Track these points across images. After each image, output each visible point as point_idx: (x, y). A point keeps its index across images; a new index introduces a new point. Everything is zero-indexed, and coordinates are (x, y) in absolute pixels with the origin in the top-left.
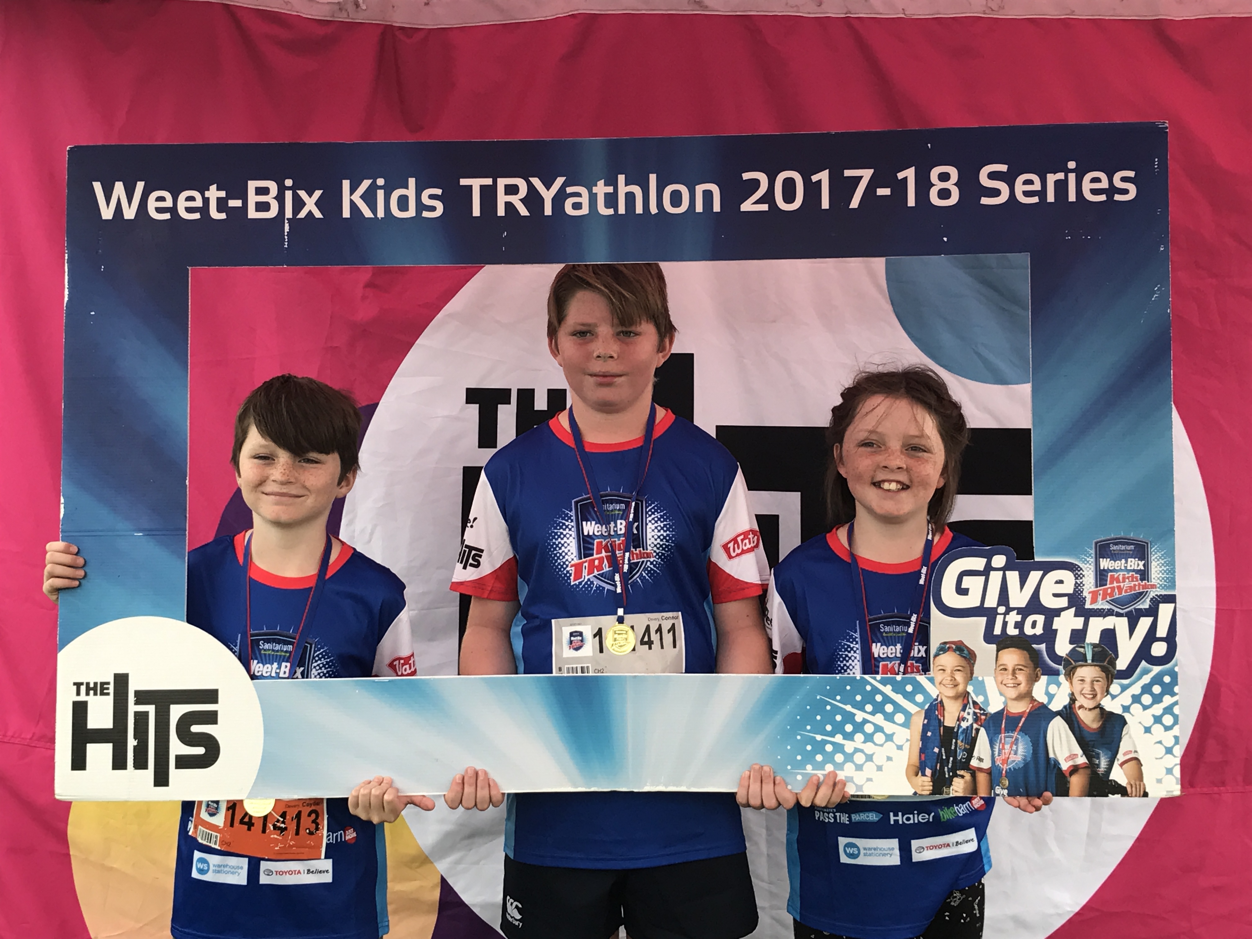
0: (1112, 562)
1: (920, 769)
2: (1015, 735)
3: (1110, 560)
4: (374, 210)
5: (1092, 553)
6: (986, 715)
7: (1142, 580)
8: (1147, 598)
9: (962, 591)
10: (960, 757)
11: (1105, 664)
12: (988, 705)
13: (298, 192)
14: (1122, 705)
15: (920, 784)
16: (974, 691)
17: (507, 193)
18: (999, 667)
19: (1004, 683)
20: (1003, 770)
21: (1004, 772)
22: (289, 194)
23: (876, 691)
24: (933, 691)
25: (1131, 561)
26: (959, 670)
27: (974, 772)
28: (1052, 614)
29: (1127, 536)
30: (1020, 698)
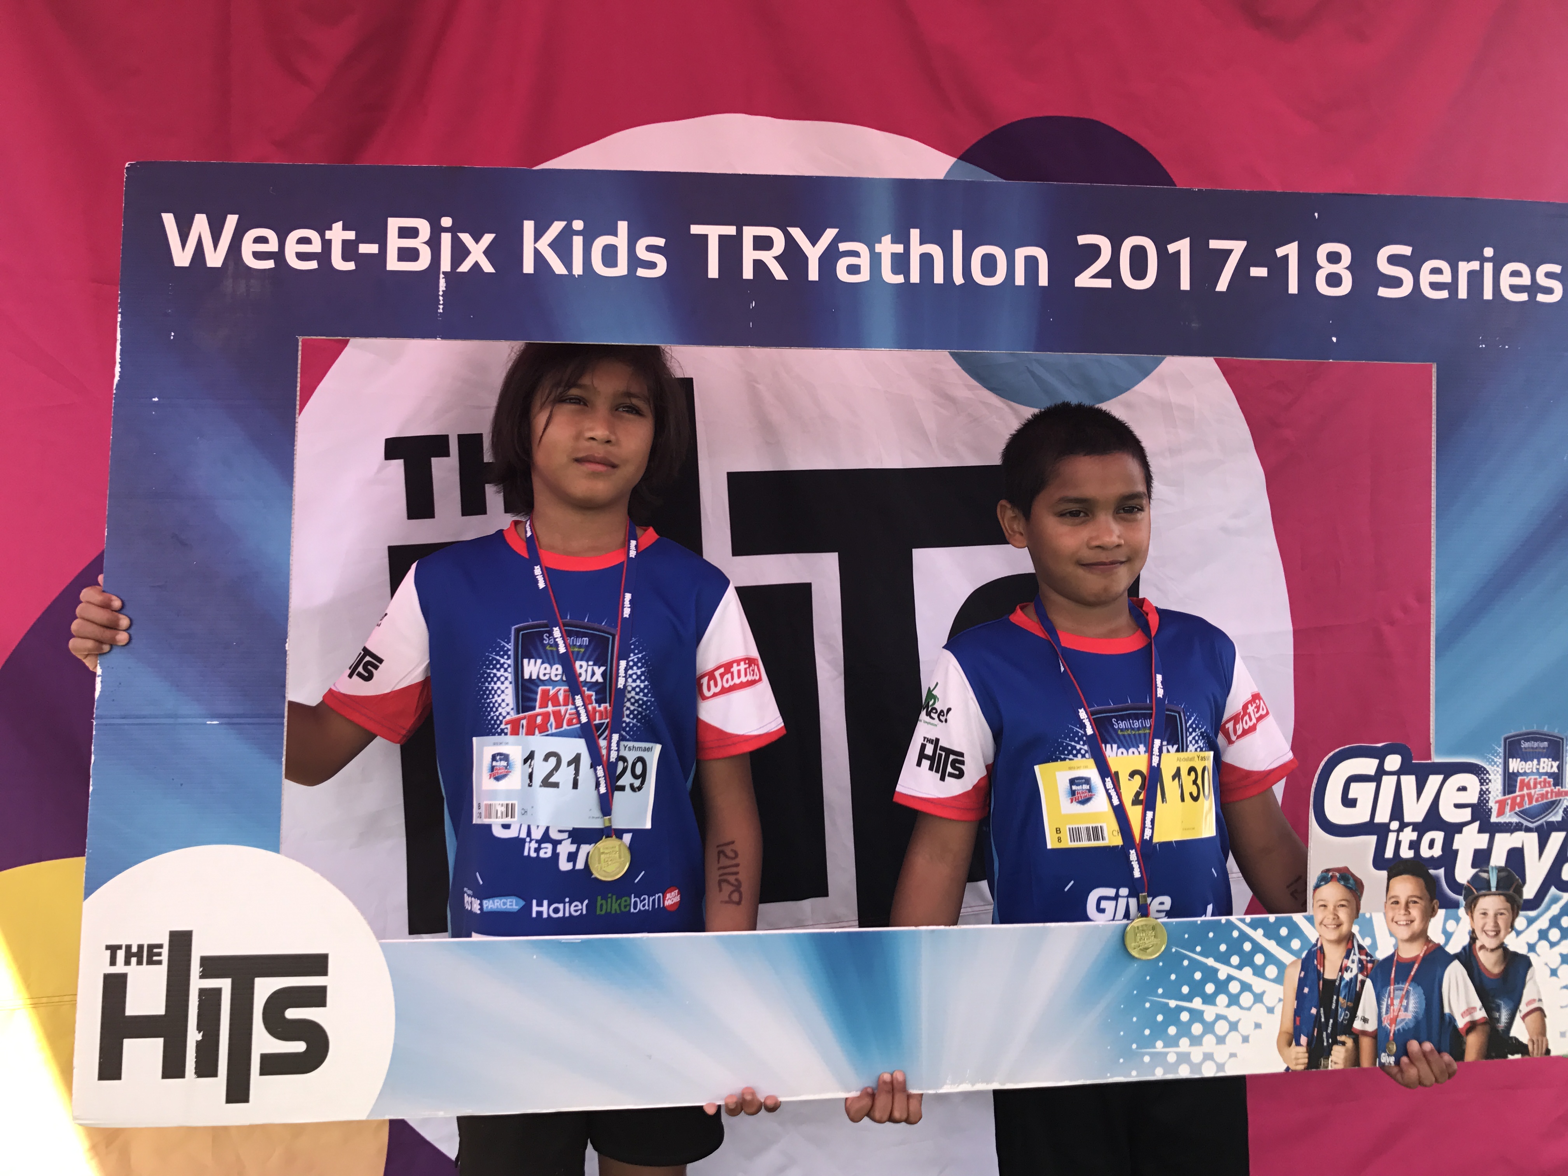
0: (1523, 763)
1: (1293, 1038)
2: (1406, 986)
3: (1521, 761)
4: (568, 265)
5: (1500, 752)
6: (1372, 961)
7: (1555, 785)
8: (1560, 808)
9: (1349, 802)
10: (1342, 1018)
11: (1511, 892)
13: (461, 235)
14: (1528, 944)
15: (1293, 1057)
16: (1360, 932)
17: (756, 247)
18: (1390, 898)
19: (1395, 920)
20: (1390, 1032)
21: (1391, 1035)
22: (446, 238)
23: (1244, 937)
24: (1312, 934)
25: (1544, 762)
26: (1343, 906)
27: (1356, 1037)
28: (1452, 830)
29: (1540, 730)
30: (1412, 939)
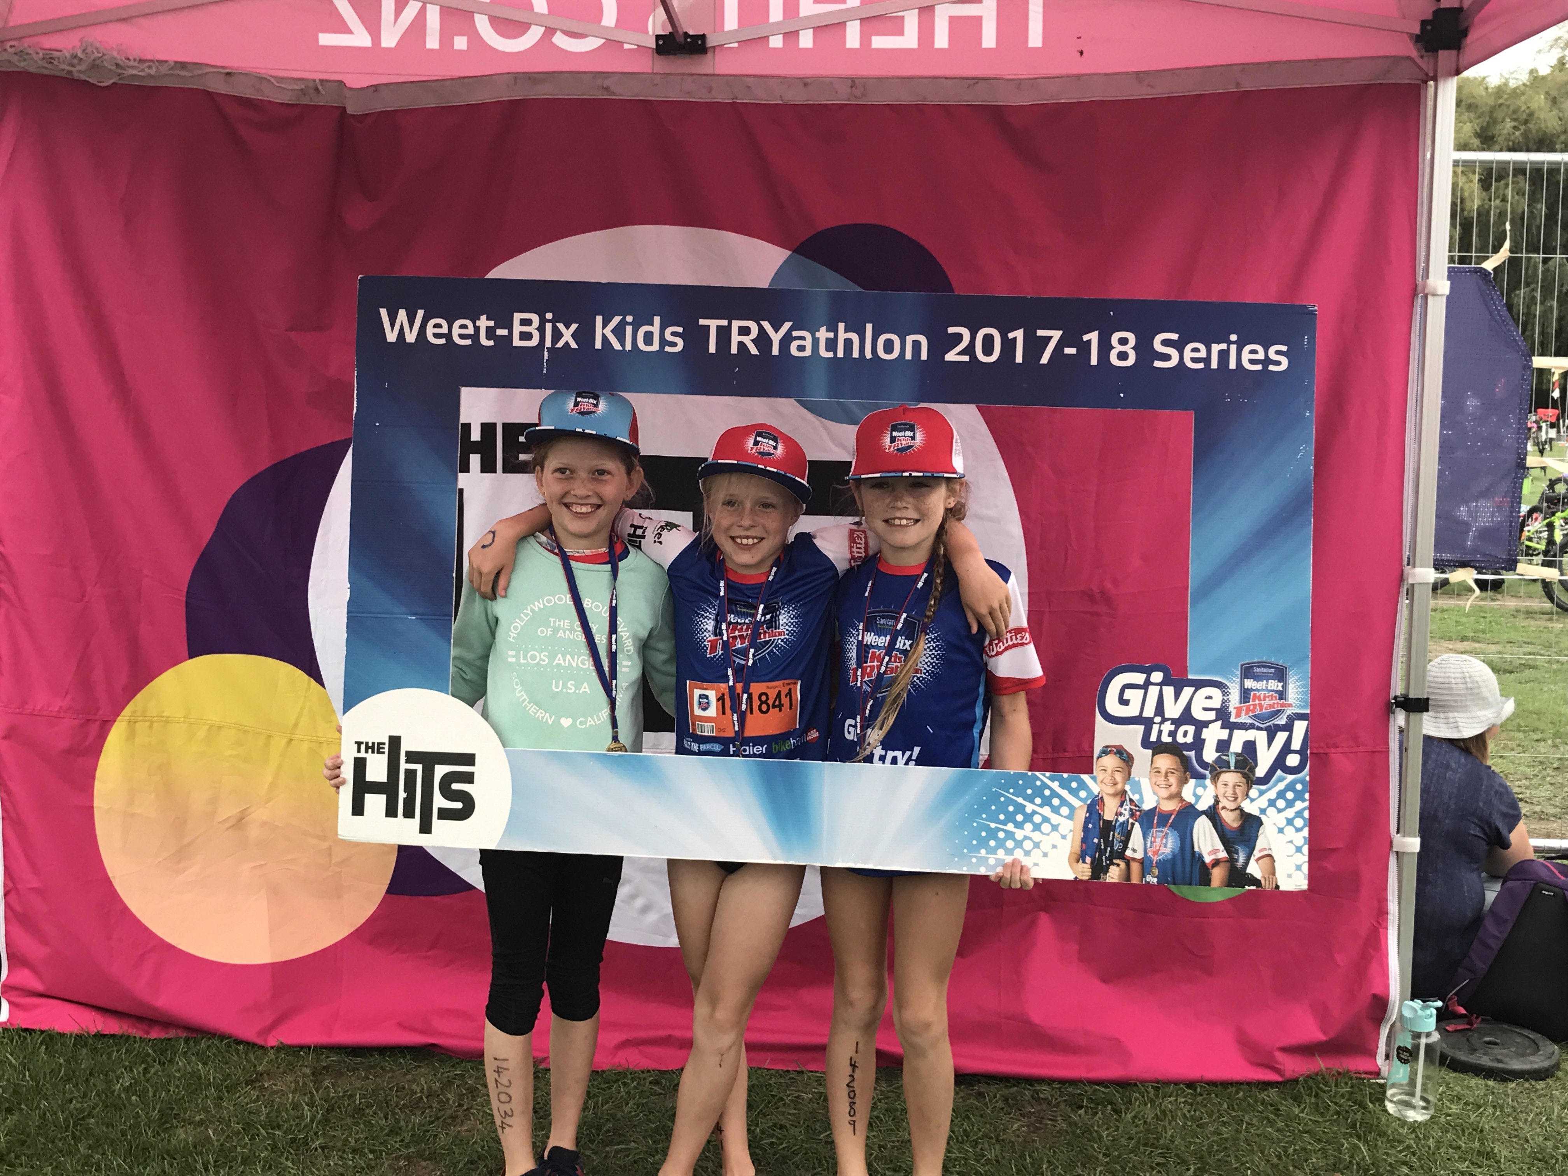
0: (1255, 682)
1: (1081, 857)
2: (1165, 830)
4: (623, 344)
5: (1238, 674)
6: (1140, 811)
7: (1280, 699)
8: (1284, 715)
9: (1124, 702)
10: (1117, 848)
11: (1246, 771)
12: (1143, 802)
13: (558, 324)
15: (1080, 870)
16: (1131, 790)
17: (740, 334)
18: (1153, 769)
19: (1157, 784)
20: (1153, 860)
21: (1154, 862)
22: (549, 326)
23: (1045, 786)
24: (1095, 789)
25: (1272, 683)
26: (1118, 771)
27: (1128, 861)
28: (1201, 726)
29: (1269, 661)
30: (1171, 797)
